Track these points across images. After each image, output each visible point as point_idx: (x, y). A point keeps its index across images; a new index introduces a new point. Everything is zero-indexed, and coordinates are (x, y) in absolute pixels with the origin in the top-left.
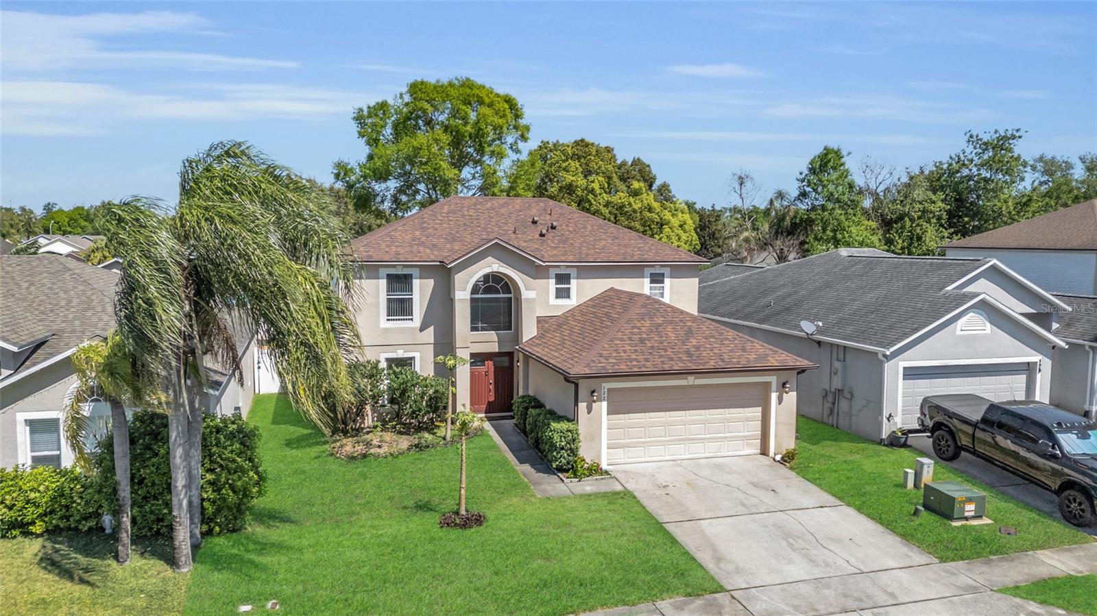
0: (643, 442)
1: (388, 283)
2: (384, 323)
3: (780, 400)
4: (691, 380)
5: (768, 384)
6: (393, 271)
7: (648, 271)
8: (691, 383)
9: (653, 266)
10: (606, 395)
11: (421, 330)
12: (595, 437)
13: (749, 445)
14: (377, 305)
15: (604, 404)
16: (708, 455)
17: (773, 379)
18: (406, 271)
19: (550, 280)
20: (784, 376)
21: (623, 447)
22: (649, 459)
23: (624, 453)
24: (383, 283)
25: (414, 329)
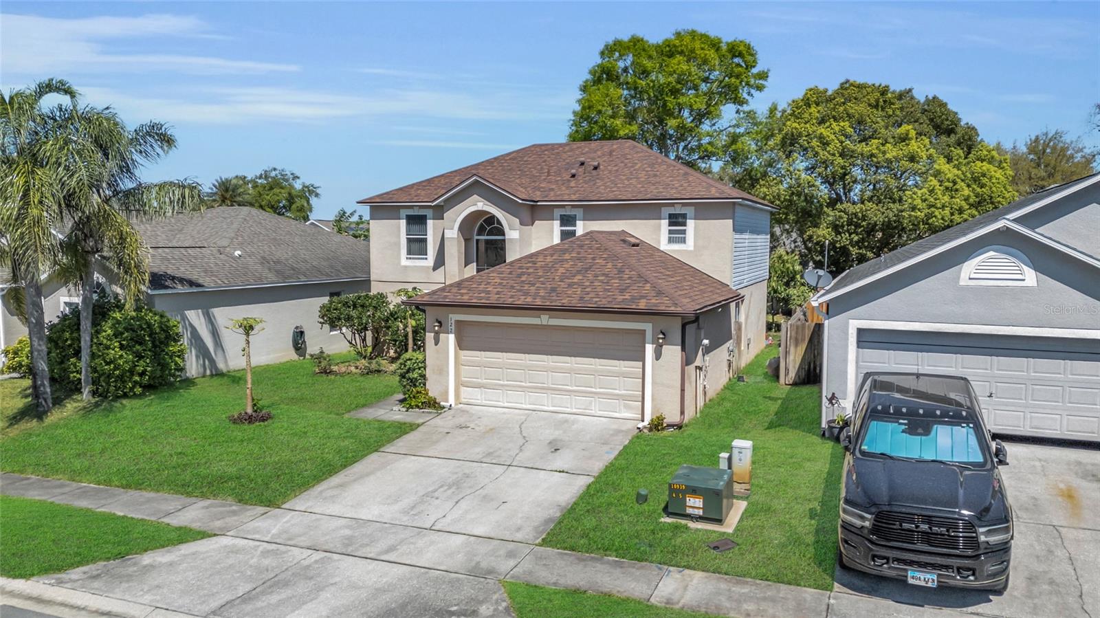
0: (502, 385)
1: (408, 223)
2: (404, 262)
3: (658, 355)
4: (545, 319)
5: (642, 333)
6: (411, 212)
7: (666, 211)
8: (545, 323)
9: (673, 205)
10: (453, 327)
11: (435, 268)
12: (443, 371)
13: (628, 407)
14: (398, 244)
15: (452, 337)
16: (574, 411)
17: (648, 327)
18: (422, 212)
19: (555, 222)
20: (663, 323)
21: (479, 386)
22: (506, 405)
23: (481, 394)
24: (403, 223)
25: (428, 267)
